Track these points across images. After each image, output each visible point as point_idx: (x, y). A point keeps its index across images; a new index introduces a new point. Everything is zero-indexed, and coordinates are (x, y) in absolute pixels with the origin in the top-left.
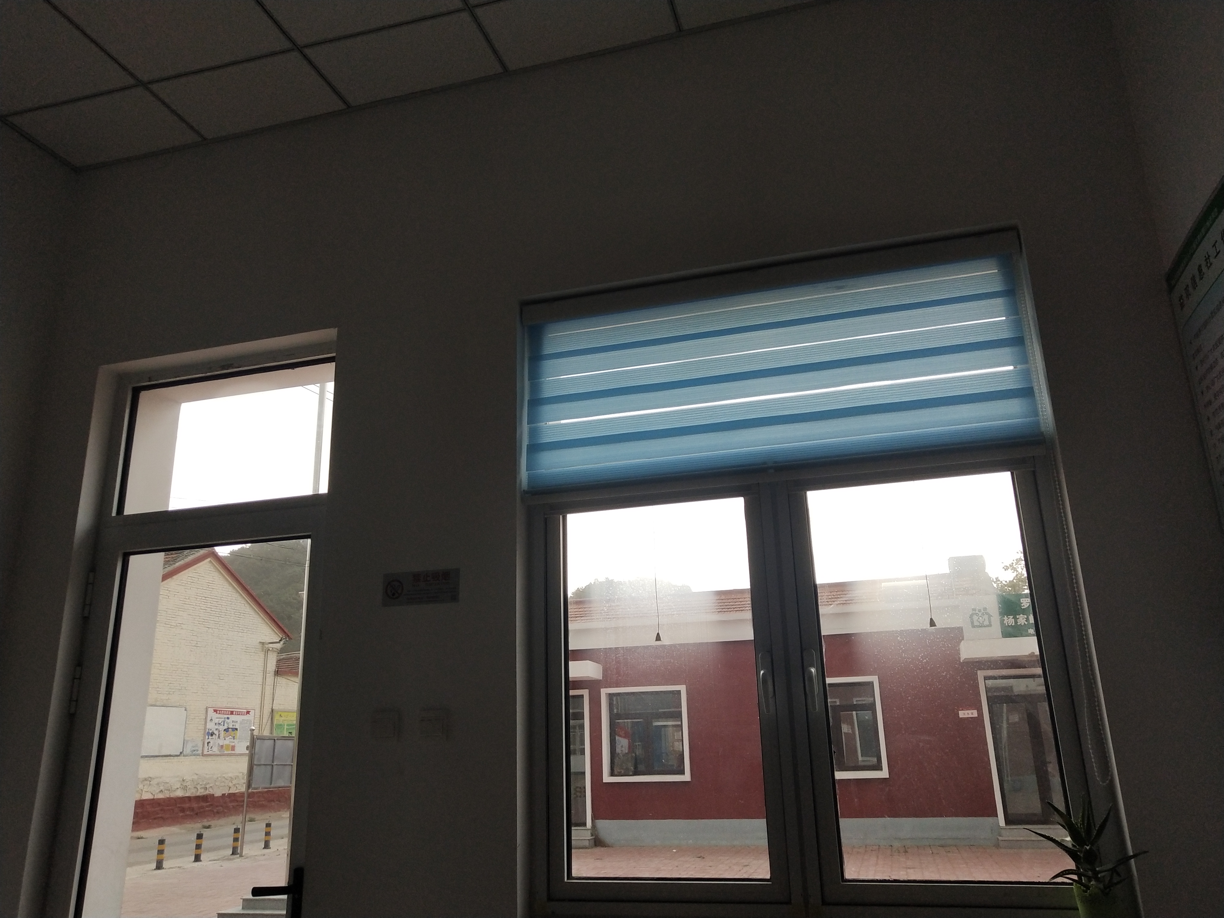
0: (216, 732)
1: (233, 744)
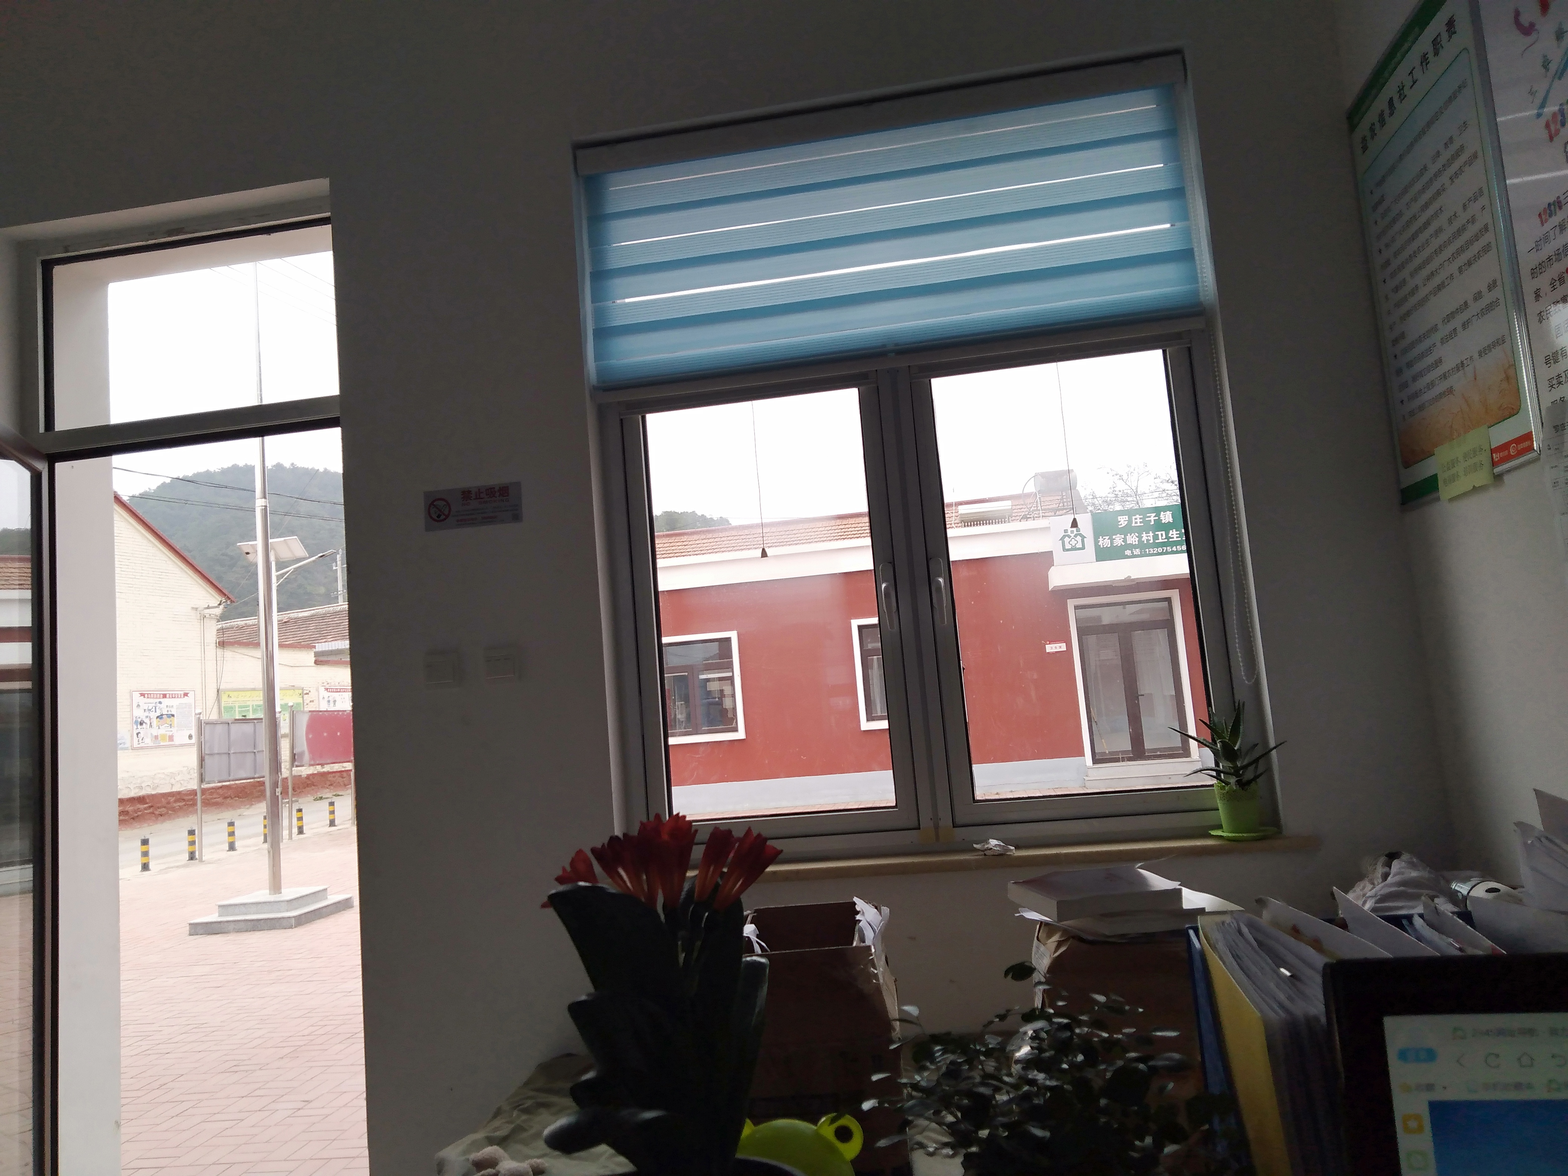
0: (147, 721)
1: (171, 733)
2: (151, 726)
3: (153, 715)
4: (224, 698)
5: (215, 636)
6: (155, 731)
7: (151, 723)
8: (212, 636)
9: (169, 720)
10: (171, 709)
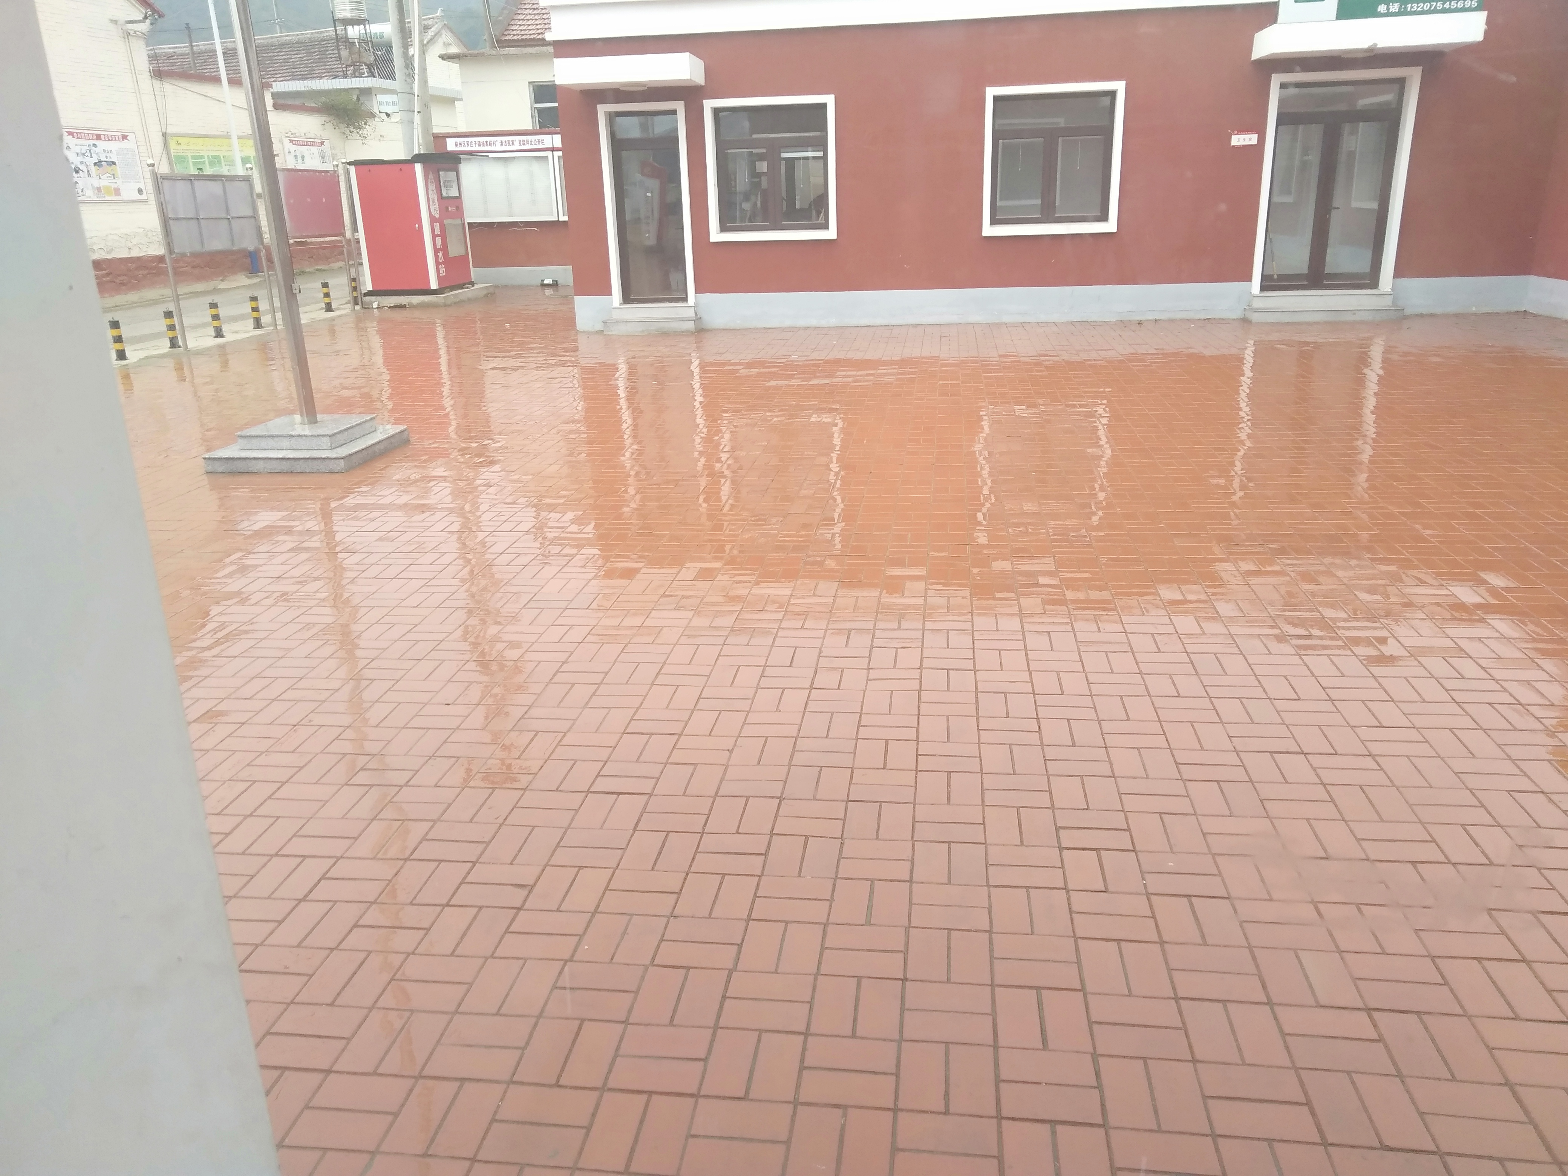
0: (82, 167)
1: (116, 186)
2: (89, 175)
3: (91, 161)
4: (172, 145)
5: (147, 62)
6: (96, 183)
7: (88, 171)
8: (143, 64)
9: (109, 168)
10: (110, 154)
